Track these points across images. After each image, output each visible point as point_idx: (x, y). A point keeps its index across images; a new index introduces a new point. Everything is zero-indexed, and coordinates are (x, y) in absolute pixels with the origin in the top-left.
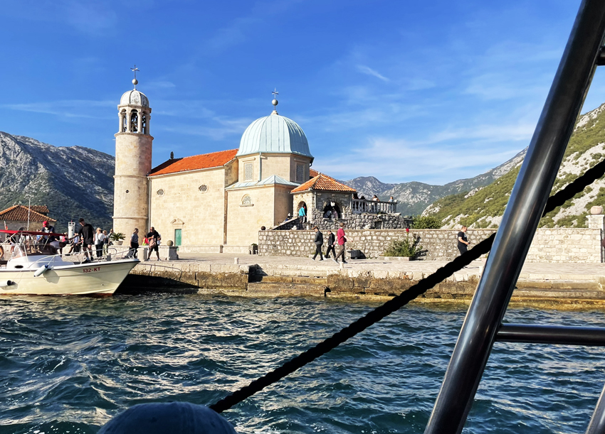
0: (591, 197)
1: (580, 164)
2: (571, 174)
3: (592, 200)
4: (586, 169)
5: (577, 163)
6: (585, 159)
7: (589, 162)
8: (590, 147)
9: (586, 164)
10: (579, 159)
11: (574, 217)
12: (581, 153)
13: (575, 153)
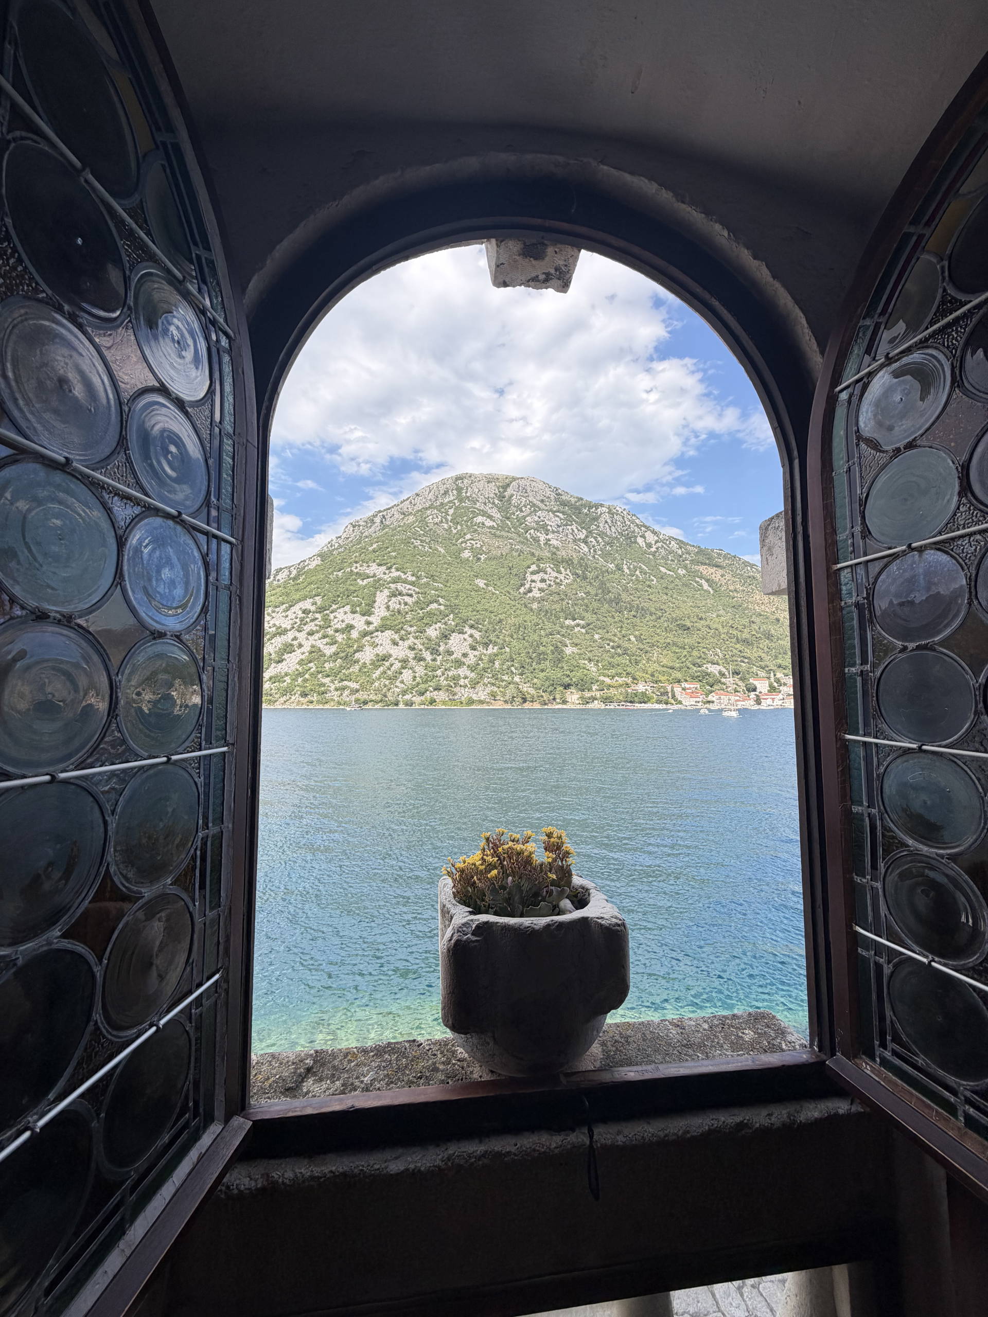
0: (303, 654)
1: (289, 618)
2: (281, 627)
3: (303, 657)
4: (296, 623)
5: (287, 616)
6: (295, 613)
7: (299, 616)
8: (300, 600)
9: (296, 618)
10: (289, 613)
11: (286, 675)
12: (291, 606)
13: (284, 605)
